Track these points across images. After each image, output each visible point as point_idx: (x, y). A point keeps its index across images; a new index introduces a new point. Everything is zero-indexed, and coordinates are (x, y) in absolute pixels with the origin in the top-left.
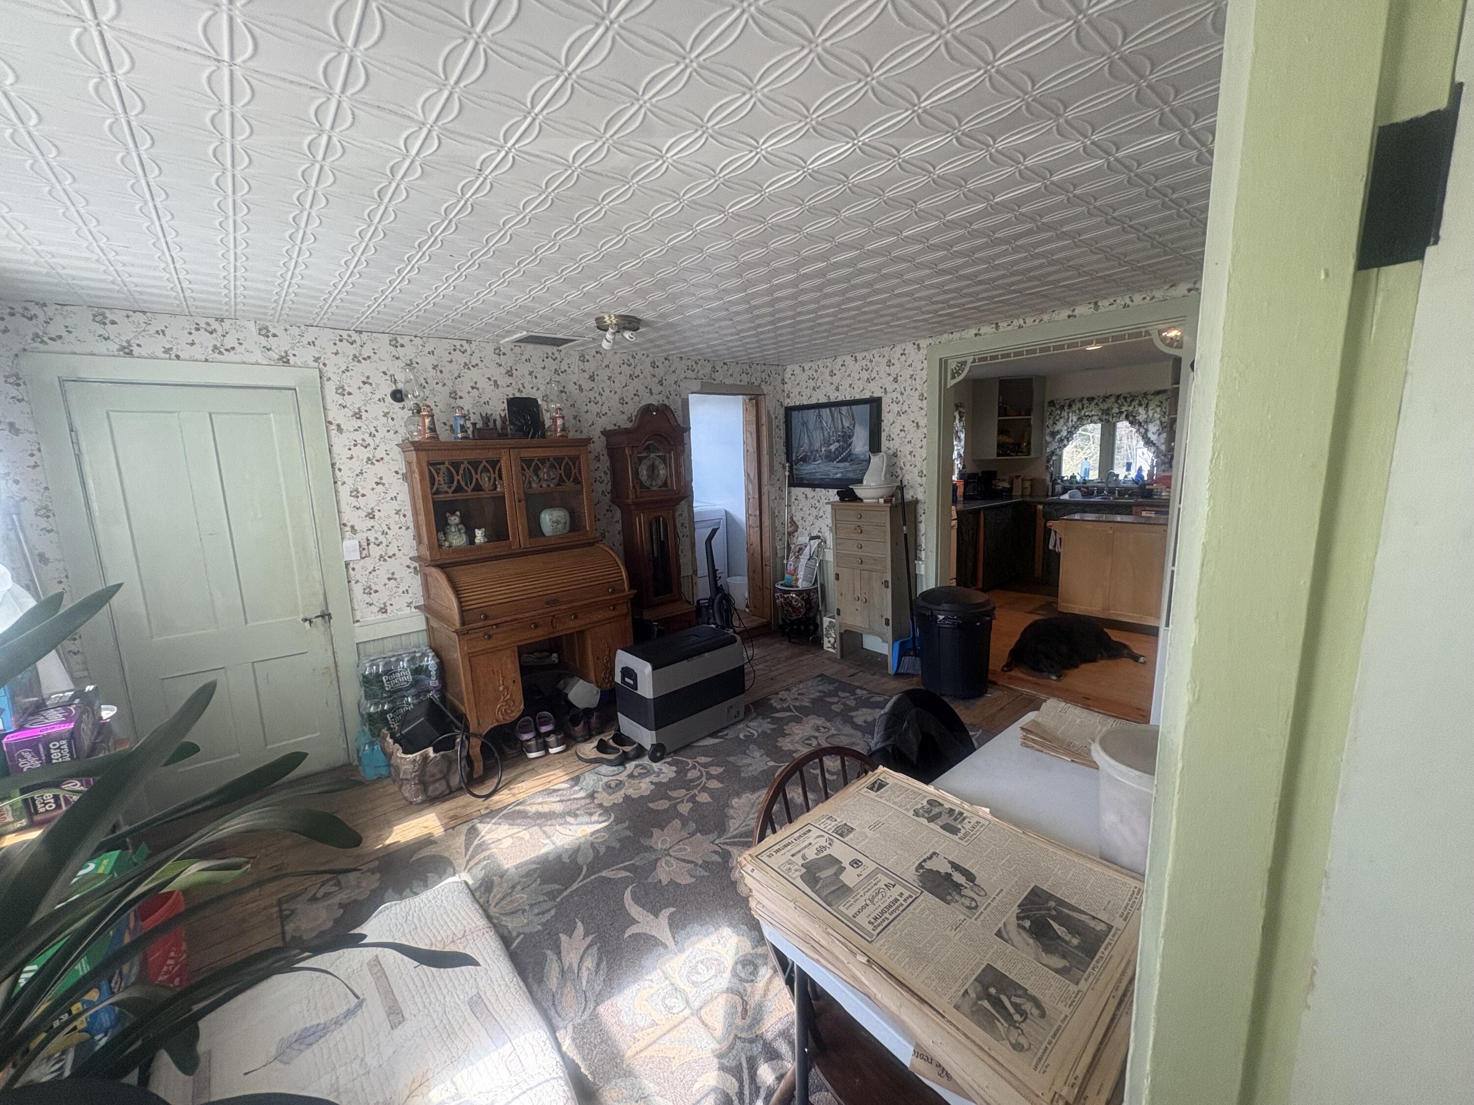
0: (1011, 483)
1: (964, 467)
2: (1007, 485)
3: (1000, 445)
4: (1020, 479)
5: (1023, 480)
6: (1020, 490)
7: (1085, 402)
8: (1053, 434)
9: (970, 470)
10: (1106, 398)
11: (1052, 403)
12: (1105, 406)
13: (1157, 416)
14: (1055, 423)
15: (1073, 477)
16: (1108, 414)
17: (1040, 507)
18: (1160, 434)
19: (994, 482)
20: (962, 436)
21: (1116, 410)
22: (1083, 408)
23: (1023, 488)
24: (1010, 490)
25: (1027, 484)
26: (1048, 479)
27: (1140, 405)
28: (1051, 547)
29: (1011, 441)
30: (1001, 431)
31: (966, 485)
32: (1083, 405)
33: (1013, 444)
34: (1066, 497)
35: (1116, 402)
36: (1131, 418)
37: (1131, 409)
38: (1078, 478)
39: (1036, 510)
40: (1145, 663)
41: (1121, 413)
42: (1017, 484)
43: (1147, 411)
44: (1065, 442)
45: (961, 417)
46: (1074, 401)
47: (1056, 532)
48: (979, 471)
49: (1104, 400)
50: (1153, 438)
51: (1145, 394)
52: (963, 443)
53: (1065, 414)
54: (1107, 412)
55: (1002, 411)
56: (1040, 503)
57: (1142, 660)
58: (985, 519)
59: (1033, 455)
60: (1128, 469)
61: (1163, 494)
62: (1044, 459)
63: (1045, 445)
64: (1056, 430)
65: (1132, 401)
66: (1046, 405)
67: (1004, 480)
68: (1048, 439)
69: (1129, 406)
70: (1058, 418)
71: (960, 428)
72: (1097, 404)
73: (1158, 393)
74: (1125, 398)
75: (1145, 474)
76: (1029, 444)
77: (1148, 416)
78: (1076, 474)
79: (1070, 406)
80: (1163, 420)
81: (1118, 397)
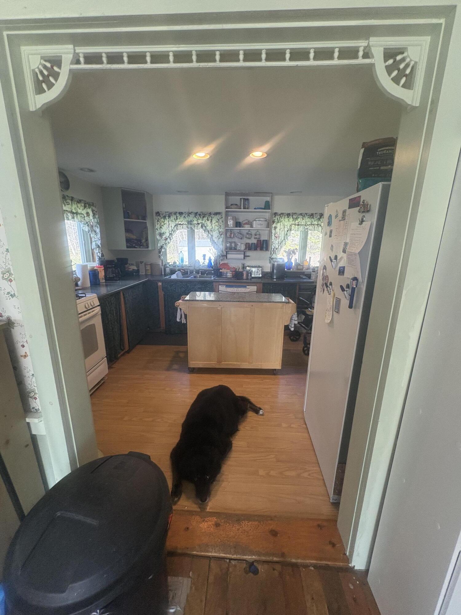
0: (138, 266)
1: (103, 255)
2: (135, 268)
3: (128, 240)
4: (143, 263)
5: (146, 264)
6: (144, 272)
7: (178, 215)
8: (161, 235)
9: (107, 257)
10: (189, 214)
11: (158, 214)
12: (190, 218)
13: (217, 228)
14: (161, 227)
15: (175, 263)
16: (191, 224)
17: (160, 284)
18: (219, 238)
19: (126, 266)
20: (98, 230)
21: (195, 222)
22: (177, 219)
23: (146, 270)
24: (138, 271)
25: (148, 268)
26: (161, 263)
27: (208, 220)
28: (178, 320)
29: (134, 237)
30: (127, 230)
31: (106, 270)
32: (177, 217)
33: (136, 240)
34: (174, 277)
35: (195, 217)
36: (204, 228)
37: (203, 222)
38: (178, 263)
39: (157, 287)
40: (262, 415)
41: (198, 224)
42: (142, 267)
43: (212, 224)
44: (169, 240)
45: (94, 214)
46: (171, 213)
47: (181, 309)
48: (114, 258)
49: (188, 215)
50: (216, 240)
51: (210, 213)
52: (99, 236)
53: (166, 222)
54: (190, 223)
55: (126, 215)
56: (160, 281)
57: (261, 412)
58: (124, 298)
59: (150, 248)
60: (204, 259)
61: (228, 275)
62: (157, 252)
63: (155, 241)
64: (162, 232)
65: (204, 217)
66: (154, 214)
67: (132, 265)
68: (158, 237)
69: (202, 220)
70: (162, 224)
71: (95, 224)
72: (185, 217)
73: (216, 214)
74: (200, 215)
75: (212, 261)
76: (147, 240)
77: (212, 227)
78: (176, 261)
79: (169, 217)
80: (220, 230)
81: (196, 214)
